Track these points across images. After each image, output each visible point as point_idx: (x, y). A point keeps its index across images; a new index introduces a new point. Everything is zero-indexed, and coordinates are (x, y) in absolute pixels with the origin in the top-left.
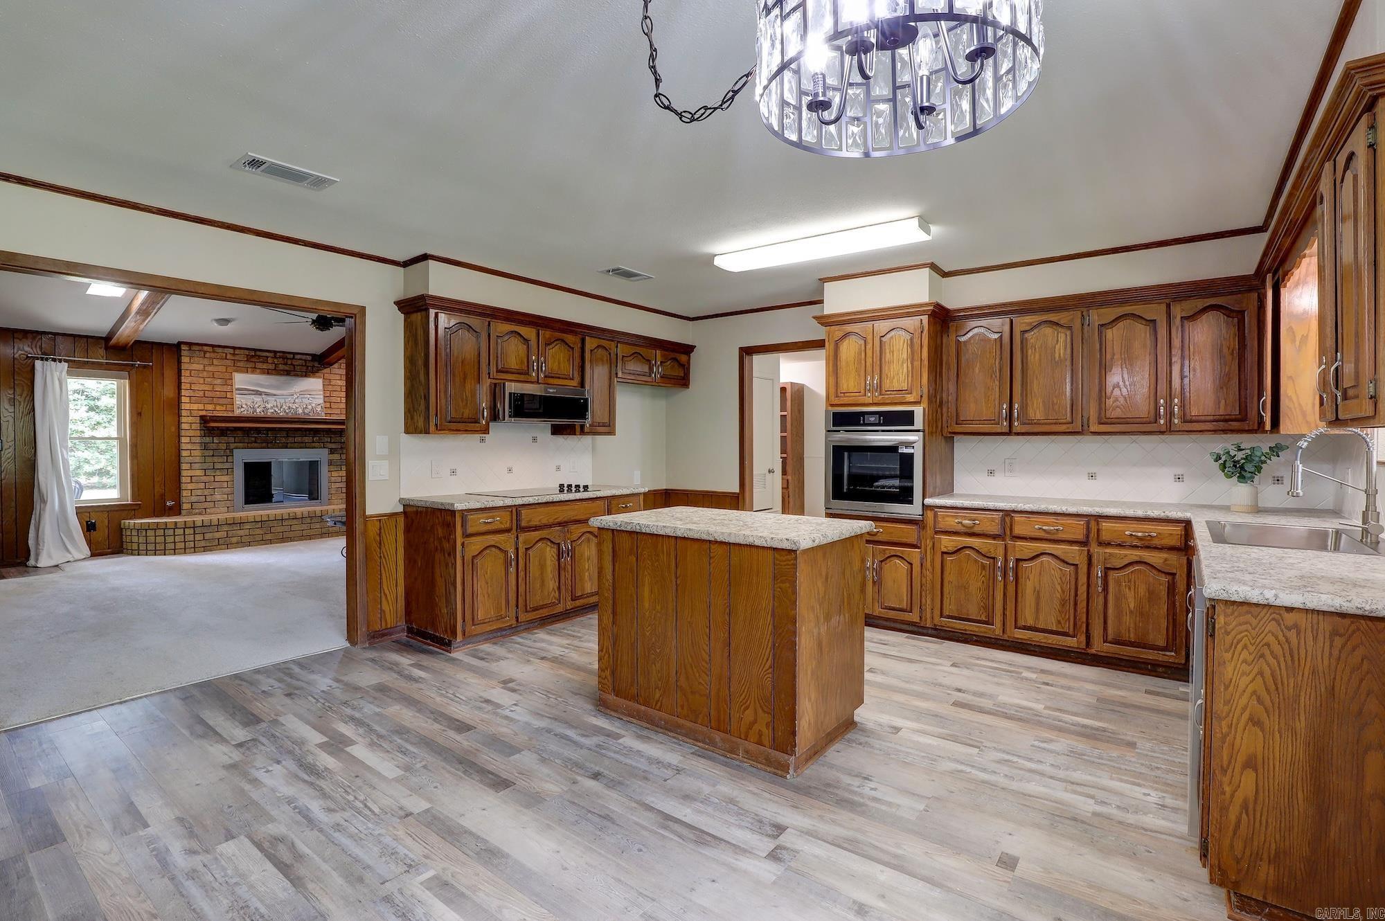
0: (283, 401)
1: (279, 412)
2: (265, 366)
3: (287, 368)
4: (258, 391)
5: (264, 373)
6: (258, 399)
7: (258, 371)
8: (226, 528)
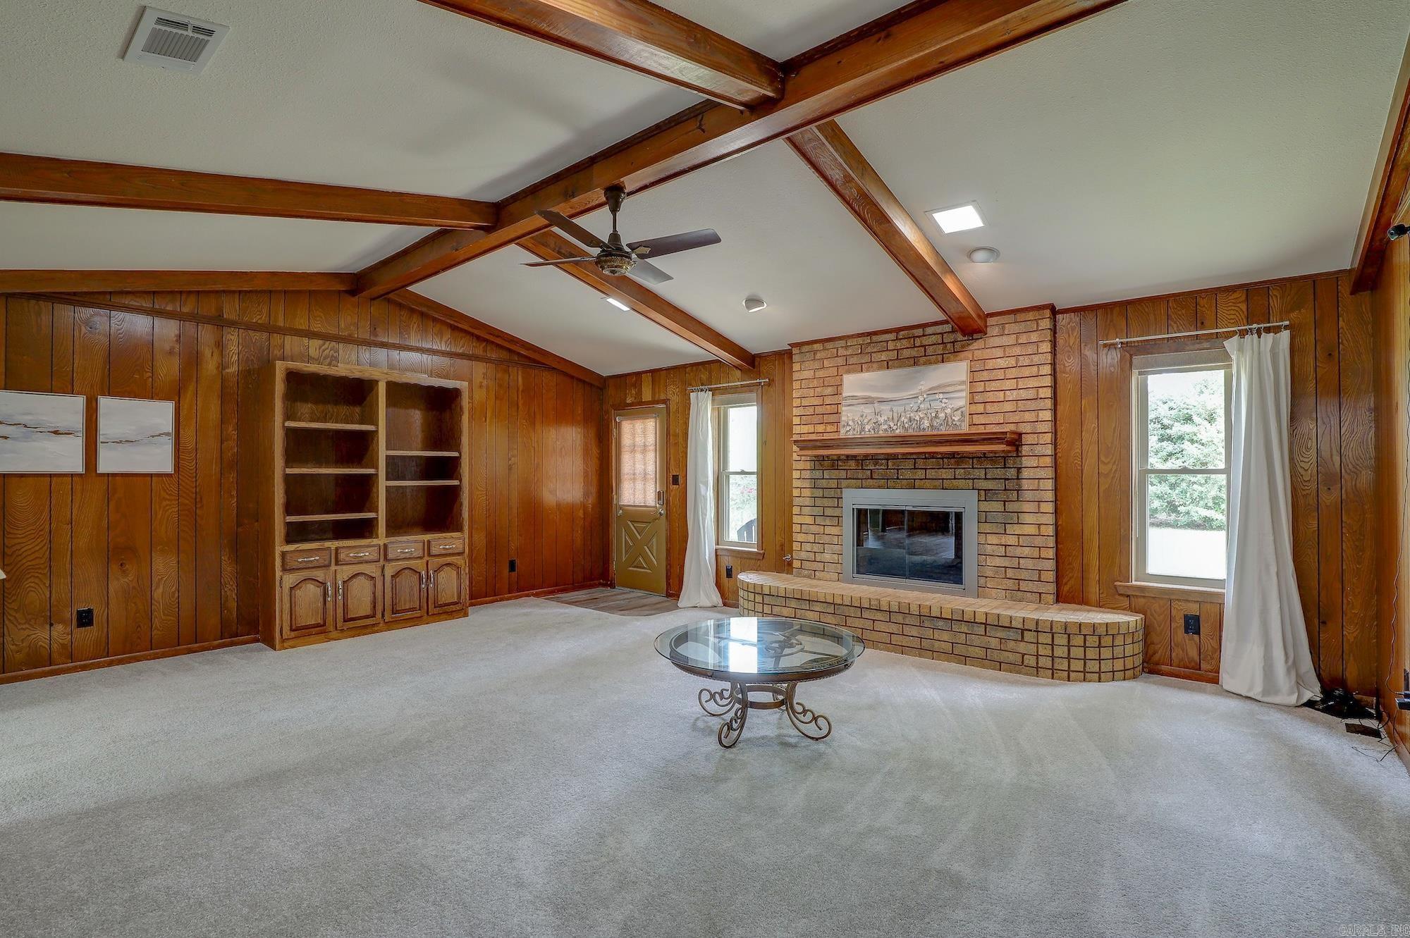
0: (901, 409)
1: (895, 428)
2: (884, 356)
3: (914, 353)
4: (870, 397)
5: (880, 368)
6: (868, 410)
7: (875, 365)
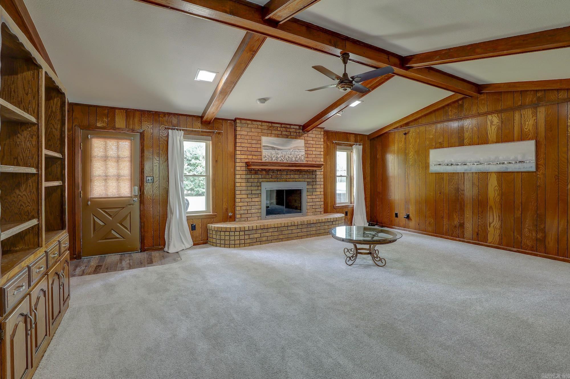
0: (285, 153)
1: (284, 160)
2: (276, 132)
3: (287, 133)
4: (274, 147)
5: (275, 137)
6: (273, 152)
7: (273, 135)
8: (260, 231)
